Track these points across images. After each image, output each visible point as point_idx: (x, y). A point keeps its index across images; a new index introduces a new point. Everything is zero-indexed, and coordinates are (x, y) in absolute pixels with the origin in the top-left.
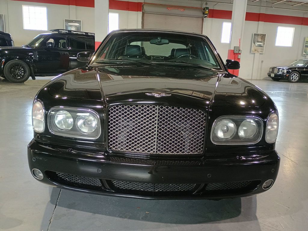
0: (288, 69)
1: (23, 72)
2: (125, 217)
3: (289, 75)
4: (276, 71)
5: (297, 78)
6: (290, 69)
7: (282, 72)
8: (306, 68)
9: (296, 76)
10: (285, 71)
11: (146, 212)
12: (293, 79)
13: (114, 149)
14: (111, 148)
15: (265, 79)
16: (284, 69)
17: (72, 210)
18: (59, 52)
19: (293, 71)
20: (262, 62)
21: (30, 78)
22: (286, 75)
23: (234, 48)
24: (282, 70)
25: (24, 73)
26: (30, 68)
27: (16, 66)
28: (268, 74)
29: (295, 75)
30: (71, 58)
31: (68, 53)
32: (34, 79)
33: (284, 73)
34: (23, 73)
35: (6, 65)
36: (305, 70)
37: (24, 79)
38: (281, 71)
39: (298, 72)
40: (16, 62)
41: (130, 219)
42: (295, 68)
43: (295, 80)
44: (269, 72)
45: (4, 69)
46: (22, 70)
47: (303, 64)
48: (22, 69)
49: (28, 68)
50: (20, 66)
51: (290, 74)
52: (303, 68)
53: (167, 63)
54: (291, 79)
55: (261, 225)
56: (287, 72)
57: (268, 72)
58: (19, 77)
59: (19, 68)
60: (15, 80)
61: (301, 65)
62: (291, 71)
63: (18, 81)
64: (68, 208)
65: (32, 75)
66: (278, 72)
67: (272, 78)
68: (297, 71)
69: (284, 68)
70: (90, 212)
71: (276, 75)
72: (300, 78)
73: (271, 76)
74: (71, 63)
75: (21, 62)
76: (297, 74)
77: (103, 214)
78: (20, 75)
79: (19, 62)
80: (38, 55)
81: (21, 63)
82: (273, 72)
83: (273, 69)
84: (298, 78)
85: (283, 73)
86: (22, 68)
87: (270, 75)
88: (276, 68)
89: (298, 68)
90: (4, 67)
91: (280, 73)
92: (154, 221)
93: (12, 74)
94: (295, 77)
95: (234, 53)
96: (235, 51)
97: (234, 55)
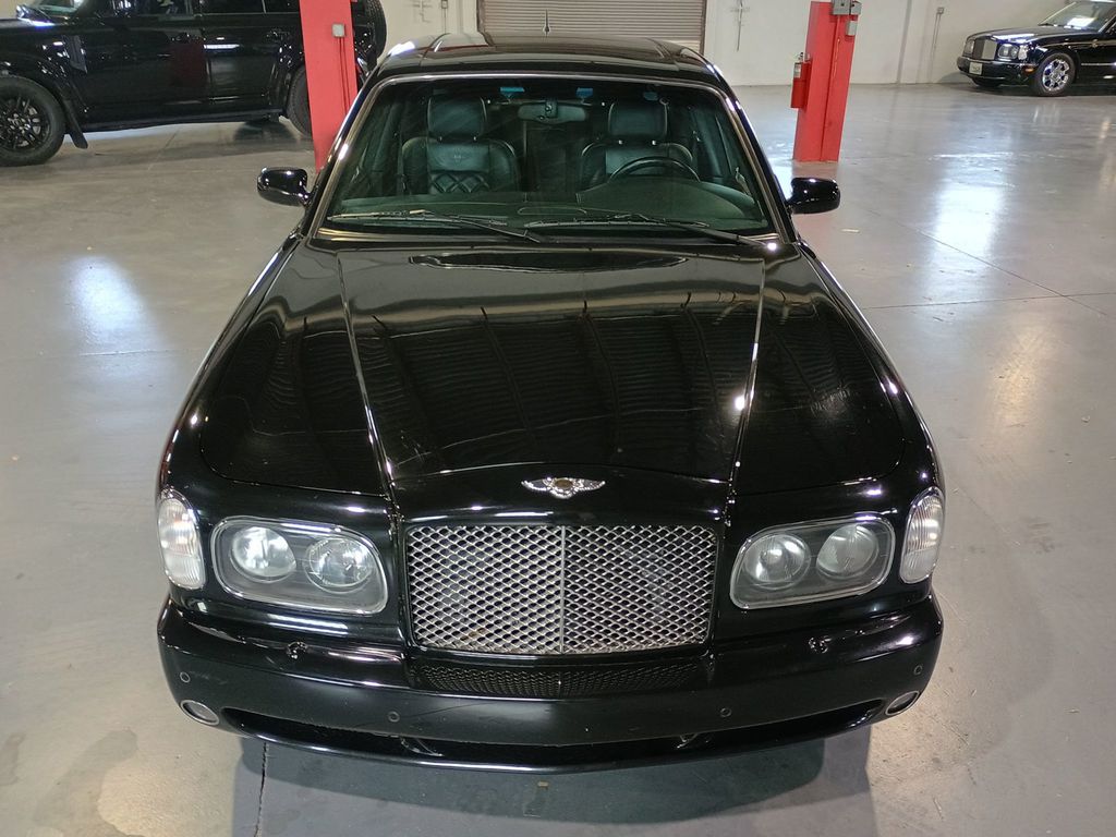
0: (1035, 44)
1: (35, 120)
2: (479, 810)
3: (1035, 68)
4: (988, 53)
5: (1063, 78)
6: (1041, 43)
7: (1009, 54)
8: (1099, 37)
9: (1063, 69)
10: (1023, 53)
12: (1048, 83)
13: (431, 641)
14: (422, 640)
15: (948, 84)
16: (1018, 45)
17: (315, 792)
18: (164, 29)
19: (1052, 50)
20: (940, 12)
21: (68, 138)
22: (1025, 67)
24: (1010, 50)
25: (43, 126)
26: (62, 106)
27: (8, 100)
28: (959, 60)
29: (1059, 67)
30: (209, 47)
31: (197, 33)
32: (81, 143)
33: (1017, 60)
34: (35, 124)
36: (1095, 44)
37: (43, 149)
38: (1006, 52)
39: (1070, 52)
41: (491, 814)
42: (1061, 39)
43: (1056, 85)
44: (965, 54)
46: (31, 113)
47: (1092, 16)
48: (33, 111)
49: (55, 102)
50: (23, 99)
51: (1040, 63)
52: (1090, 38)
53: (583, 223)
54: (1044, 80)
55: (878, 809)
56: (1032, 55)
57: (960, 55)
58: (25, 143)
59: (22, 107)
60: (15, 156)
61: (1080, 23)
62: (1045, 50)
63: (22, 157)
65: (74, 128)
66: (996, 58)
67: (976, 79)
68: (1064, 49)
69: (1019, 41)
70: (371, 797)
71: (988, 69)
72: (1075, 77)
73: (972, 70)
74: (212, 66)
75: (21, 83)
76: (1066, 65)
77: (409, 802)
78: (28, 134)
79: (14, 83)
80: (83, 47)
81: (22, 86)
82: (976, 55)
83: (979, 41)
84: (1066, 78)
85: (1013, 61)
86: (33, 104)
87: (965, 69)
88: (989, 38)
89: (1072, 39)
91: (1004, 60)
92: (565, 819)
94: (1057, 73)
95: (831, 14)
96: (835, 7)
97: (833, 24)
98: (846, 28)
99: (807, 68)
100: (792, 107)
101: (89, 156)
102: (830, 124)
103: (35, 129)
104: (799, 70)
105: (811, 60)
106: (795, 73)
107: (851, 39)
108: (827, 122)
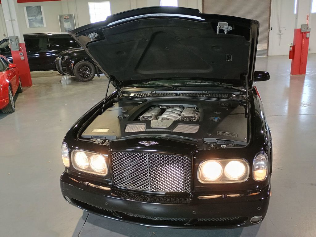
11: (153, 233)
13: (118, 184)
14: (116, 184)
17: (96, 227)
21: (96, 75)
23: (301, 27)
25: (91, 72)
27: (84, 66)
32: (99, 76)
34: (89, 72)
35: (75, 66)
37: (90, 78)
40: (83, 63)
45: (74, 71)
48: (89, 69)
49: (94, 67)
50: (87, 66)
53: (188, 84)
58: (87, 76)
59: (86, 68)
60: (84, 79)
63: (86, 80)
64: (93, 224)
65: (97, 73)
70: (109, 230)
77: (118, 232)
78: (87, 74)
79: (85, 63)
81: (87, 63)
86: (89, 67)
90: (73, 69)
93: (81, 74)
95: (301, 32)
96: (302, 30)
97: (302, 35)
98: (306, 35)
99: (294, 48)
100: (290, 59)
101: (101, 79)
102: (302, 63)
103: (89, 73)
104: (291, 48)
105: (295, 45)
106: (290, 49)
107: (308, 38)
108: (301, 62)
